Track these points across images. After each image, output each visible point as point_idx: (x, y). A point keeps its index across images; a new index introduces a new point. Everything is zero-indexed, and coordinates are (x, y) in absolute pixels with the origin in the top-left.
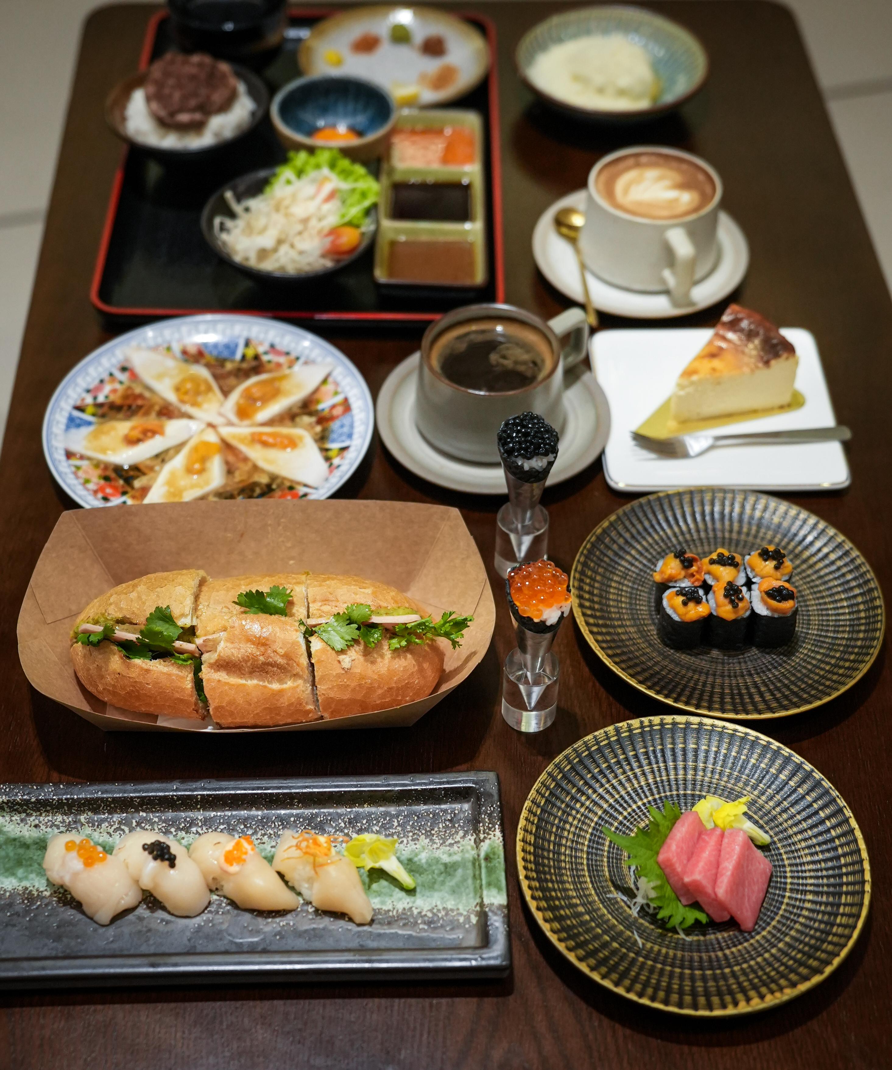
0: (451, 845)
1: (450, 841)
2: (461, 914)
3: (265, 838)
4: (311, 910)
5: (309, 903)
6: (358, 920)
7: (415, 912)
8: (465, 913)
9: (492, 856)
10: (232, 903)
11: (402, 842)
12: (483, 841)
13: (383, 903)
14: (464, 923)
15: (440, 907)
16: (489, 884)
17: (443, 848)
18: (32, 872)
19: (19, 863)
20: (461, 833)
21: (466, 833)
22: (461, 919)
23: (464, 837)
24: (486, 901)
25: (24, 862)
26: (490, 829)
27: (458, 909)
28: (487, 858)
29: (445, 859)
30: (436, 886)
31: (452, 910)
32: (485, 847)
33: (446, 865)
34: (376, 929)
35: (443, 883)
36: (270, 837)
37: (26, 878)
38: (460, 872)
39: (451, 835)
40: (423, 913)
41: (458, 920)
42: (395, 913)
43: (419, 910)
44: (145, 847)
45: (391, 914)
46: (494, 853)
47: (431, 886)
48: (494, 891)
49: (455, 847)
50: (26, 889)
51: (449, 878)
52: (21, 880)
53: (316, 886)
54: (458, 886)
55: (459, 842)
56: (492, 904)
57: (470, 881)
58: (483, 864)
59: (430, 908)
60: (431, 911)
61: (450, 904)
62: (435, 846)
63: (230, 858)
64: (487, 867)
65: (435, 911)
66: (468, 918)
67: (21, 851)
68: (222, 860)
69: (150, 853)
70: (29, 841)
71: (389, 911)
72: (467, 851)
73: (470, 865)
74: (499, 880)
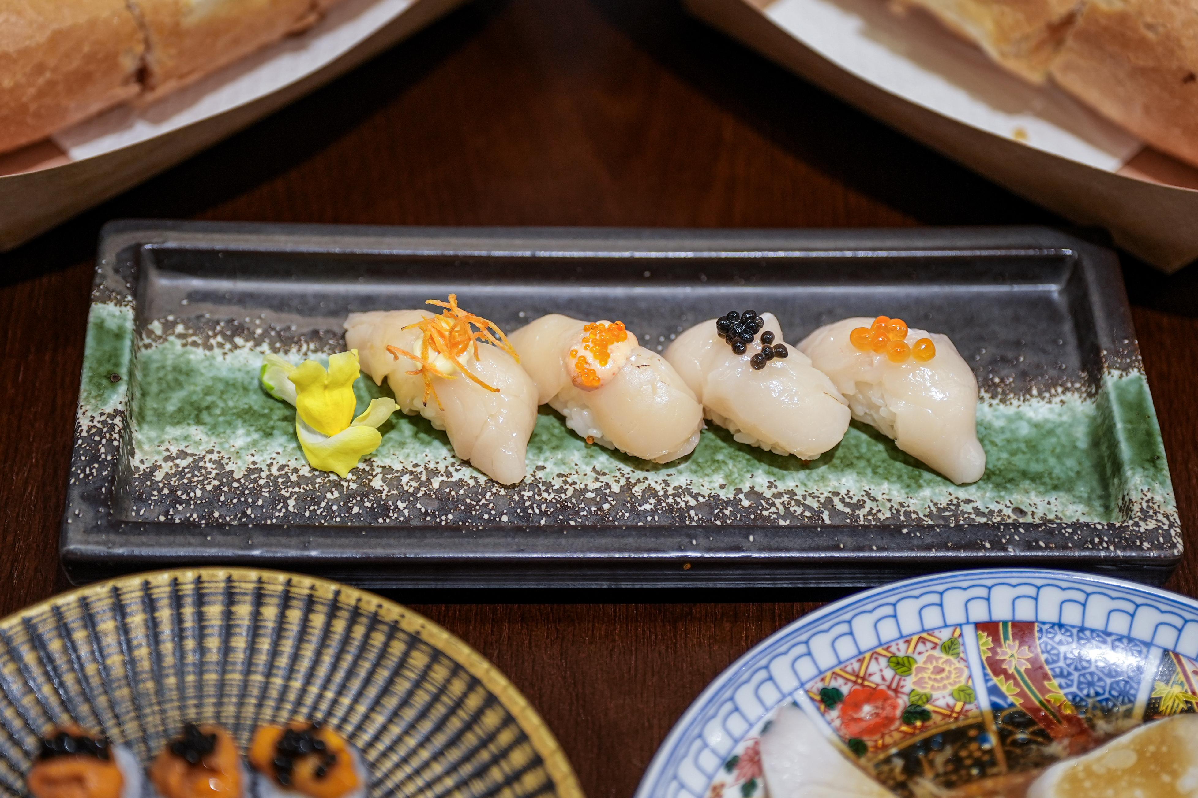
0: (182, 454)
1: (183, 463)
2: (180, 336)
3: (557, 483)
7: (265, 347)
8: (172, 338)
9: (105, 382)
11: (282, 468)
12: (117, 412)
14: (174, 324)
15: (217, 351)
16: (119, 336)
17: (200, 451)
18: (1002, 430)
20: (159, 476)
21: (149, 474)
22: (180, 329)
23: (156, 467)
24: (129, 313)
25: (1023, 446)
26: (100, 432)
27: (184, 345)
28: (114, 379)
29: (196, 432)
30: (220, 386)
31: (195, 344)
32: (116, 402)
33: (199, 421)
35: (208, 391)
36: (549, 485)
37: (1010, 420)
38: (171, 407)
39: (181, 474)
40: (251, 344)
41: (187, 328)
42: (305, 347)
43: (259, 349)
45: (312, 346)
46: (99, 386)
48: (112, 324)
49: (174, 450)
50: (1003, 401)
51: (195, 398)
52: (1019, 417)
54: (179, 385)
55: (168, 459)
56: (119, 303)
57: (154, 389)
58: (123, 372)
59: (237, 352)
60: (236, 347)
61: (197, 355)
62: (215, 456)
64: (117, 365)
65: (228, 346)
67: (1035, 467)
71: (315, 351)
72: (150, 440)
73: (150, 415)
74: (99, 341)
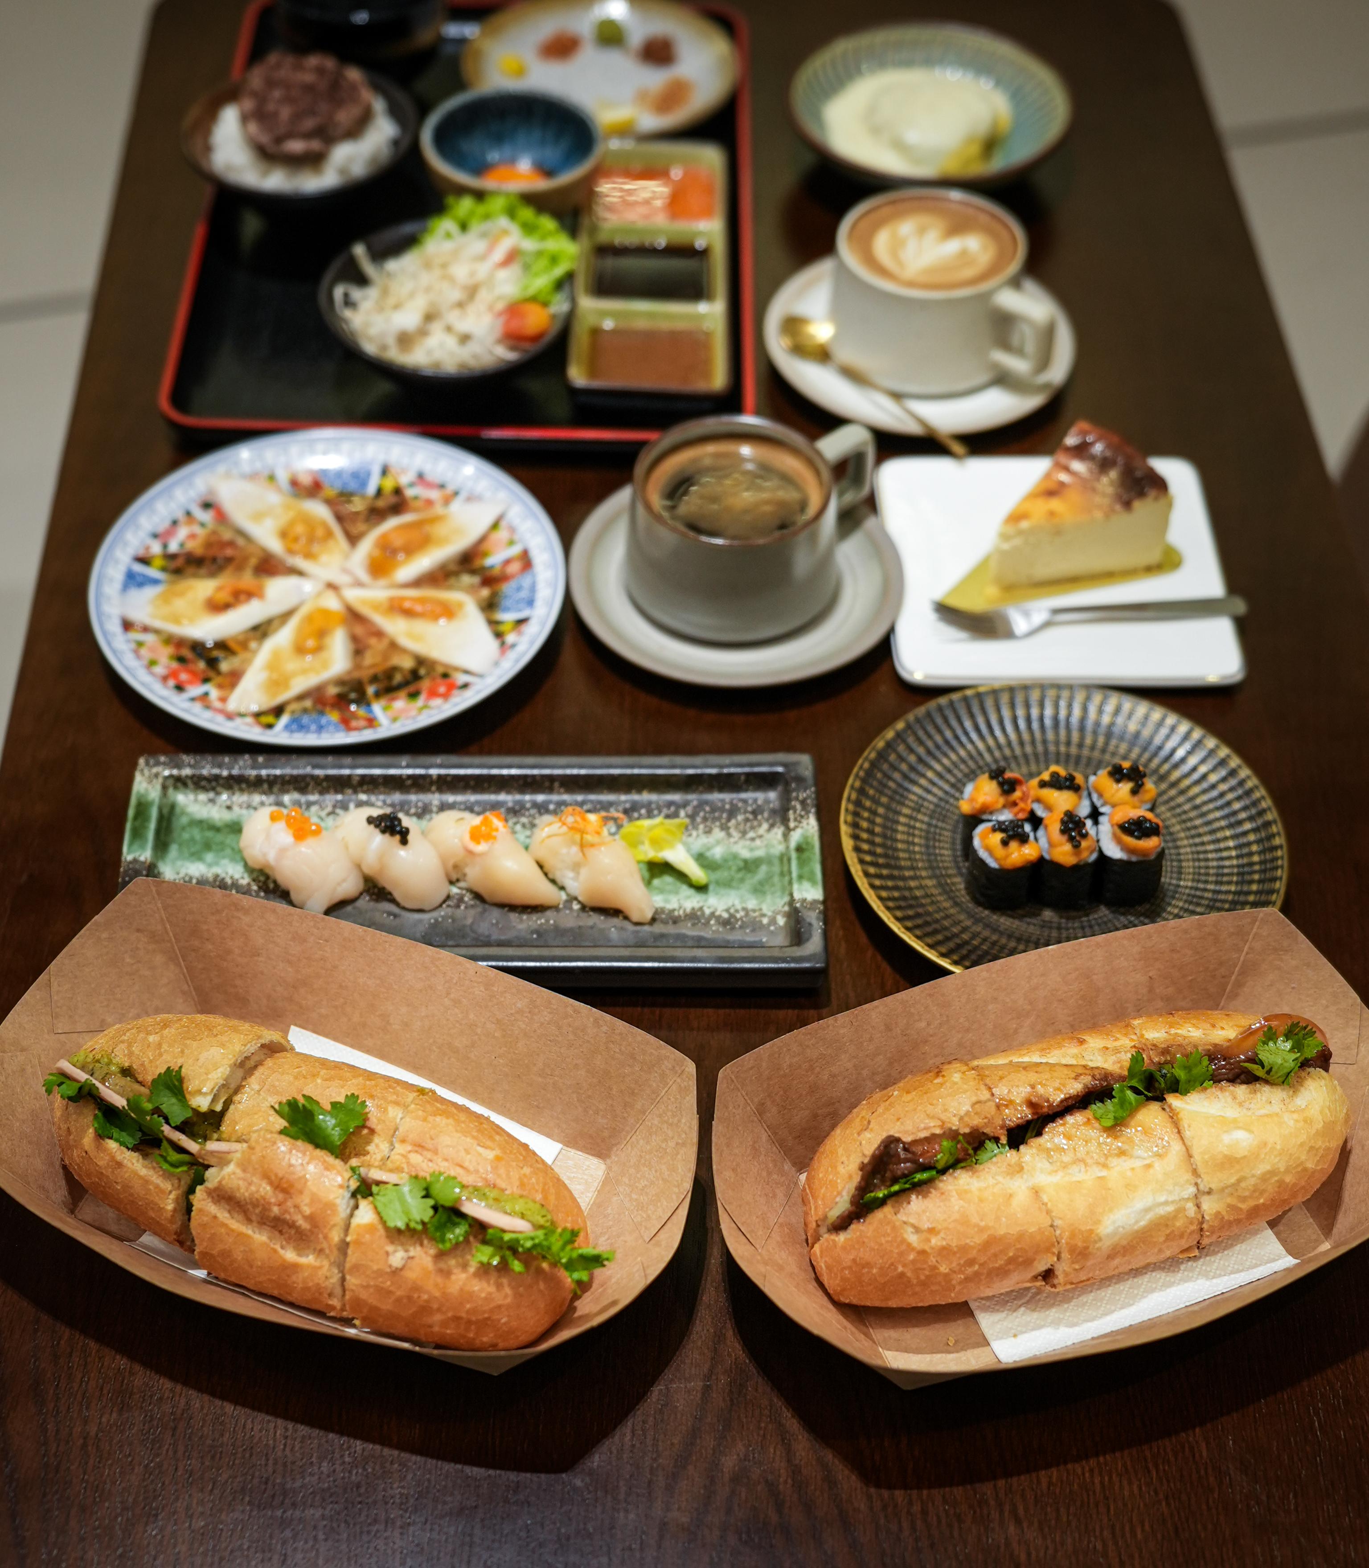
0: (753, 839)
1: (751, 834)
2: (764, 915)
3: (518, 827)
4: (576, 906)
5: (573, 898)
6: (635, 917)
7: (707, 912)
8: (770, 914)
9: (804, 846)
10: (478, 896)
11: (690, 835)
12: (794, 829)
13: (667, 901)
14: (769, 924)
15: (739, 907)
16: (800, 877)
17: (742, 843)
18: (224, 857)
19: (207, 846)
20: (765, 826)
21: (772, 826)
22: (765, 921)
23: (769, 830)
24: (797, 896)
25: (214, 847)
26: (802, 817)
27: (761, 909)
28: (799, 849)
29: (745, 854)
30: (734, 884)
31: (754, 911)
32: (796, 837)
33: (746, 861)
34: (658, 928)
35: (742, 880)
36: (524, 826)
37: (217, 864)
38: (764, 869)
39: (753, 828)
40: (717, 913)
41: (761, 922)
42: (681, 912)
43: (711, 910)
44: (370, 820)
45: (676, 913)
46: (807, 843)
47: (728, 884)
48: (806, 885)
49: (758, 842)
50: (217, 876)
51: (749, 875)
52: (210, 865)
53: (584, 872)
54: (761, 883)
55: (761, 837)
56: (804, 900)
57: (776, 879)
58: (794, 855)
59: (725, 907)
60: (727, 910)
61: (752, 904)
62: (732, 840)
63: (476, 835)
64: (799, 858)
65: (732, 911)
66: (773, 921)
67: (210, 834)
68: (467, 837)
69: (377, 826)
70: (219, 824)
71: (674, 910)
72: (773, 846)
73: (776, 862)
74: (812, 873)
